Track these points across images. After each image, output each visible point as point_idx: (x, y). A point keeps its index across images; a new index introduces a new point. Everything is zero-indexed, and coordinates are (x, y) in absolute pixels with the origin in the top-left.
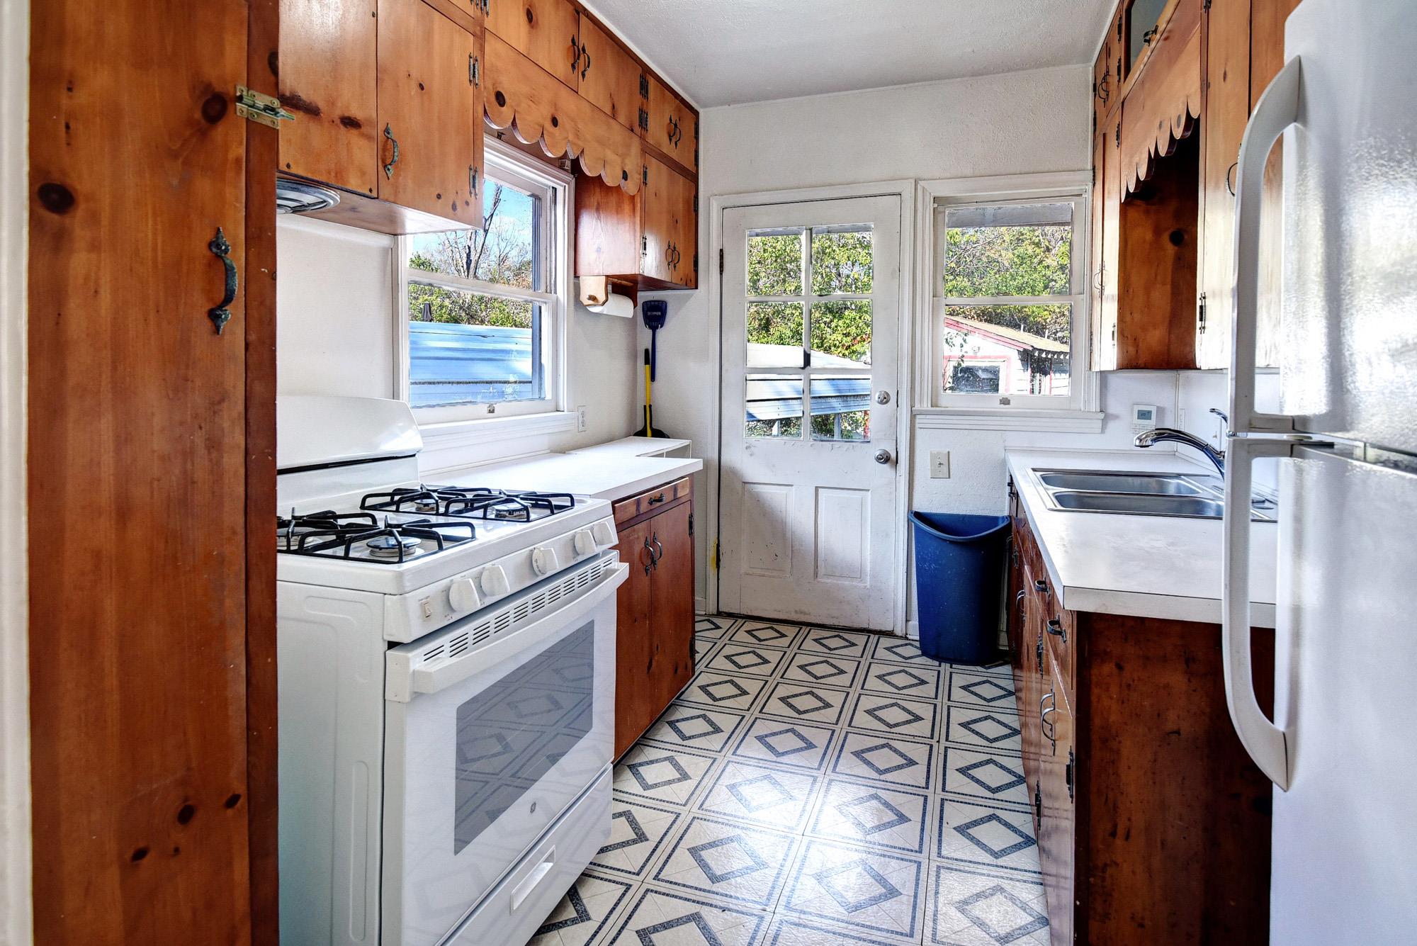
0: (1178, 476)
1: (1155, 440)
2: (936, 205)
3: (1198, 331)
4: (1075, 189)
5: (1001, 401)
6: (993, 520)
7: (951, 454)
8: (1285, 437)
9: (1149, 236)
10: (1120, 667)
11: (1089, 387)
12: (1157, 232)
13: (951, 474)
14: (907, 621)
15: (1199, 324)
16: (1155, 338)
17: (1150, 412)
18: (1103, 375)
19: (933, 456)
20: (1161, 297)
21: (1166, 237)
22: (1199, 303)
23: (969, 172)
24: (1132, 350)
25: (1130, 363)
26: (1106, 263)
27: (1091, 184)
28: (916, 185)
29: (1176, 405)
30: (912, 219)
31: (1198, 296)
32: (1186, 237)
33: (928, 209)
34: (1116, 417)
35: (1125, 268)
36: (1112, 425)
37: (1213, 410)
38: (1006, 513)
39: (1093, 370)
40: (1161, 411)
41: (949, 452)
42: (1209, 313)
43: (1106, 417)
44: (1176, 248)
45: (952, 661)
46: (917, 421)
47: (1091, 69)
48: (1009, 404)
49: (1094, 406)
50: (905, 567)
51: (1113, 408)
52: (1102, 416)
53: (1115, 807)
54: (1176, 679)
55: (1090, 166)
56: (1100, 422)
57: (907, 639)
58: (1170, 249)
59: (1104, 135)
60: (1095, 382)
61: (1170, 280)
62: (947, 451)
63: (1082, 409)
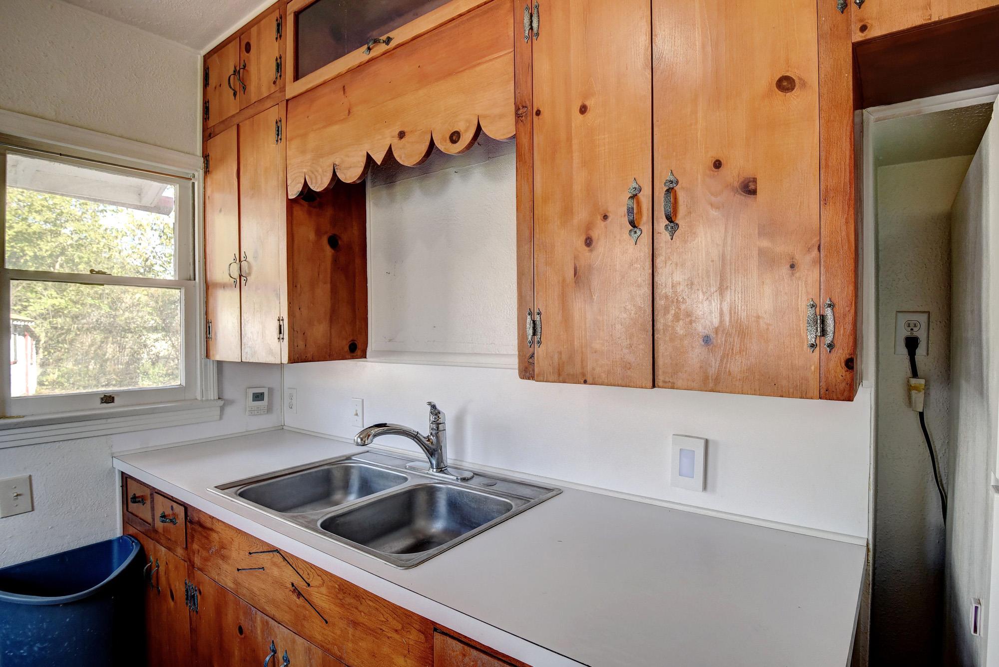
5: (102, 399)
7: (33, 478)
9: (311, 235)
11: (206, 375)
13: (35, 504)
16: (319, 333)
17: (262, 394)
21: (325, 240)
24: (301, 344)
25: (300, 356)
34: (233, 402)
35: (293, 263)
36: (229, 410)
38: (118, 533)
39: (212, 358)
40: (272, 391)
41: (30, 476)
43: (224, 403)
44: (333, 251)
47: (201, 57)
48: (113, 402)
49: (212, 394)
51: (228, 394)
52: (221, 403)
56: (219, 409)
58: (329, 251)
59: (238, 126)
60: (212, 370)
61: (329, 280)
62: (27, 475)
63: (199, 398)
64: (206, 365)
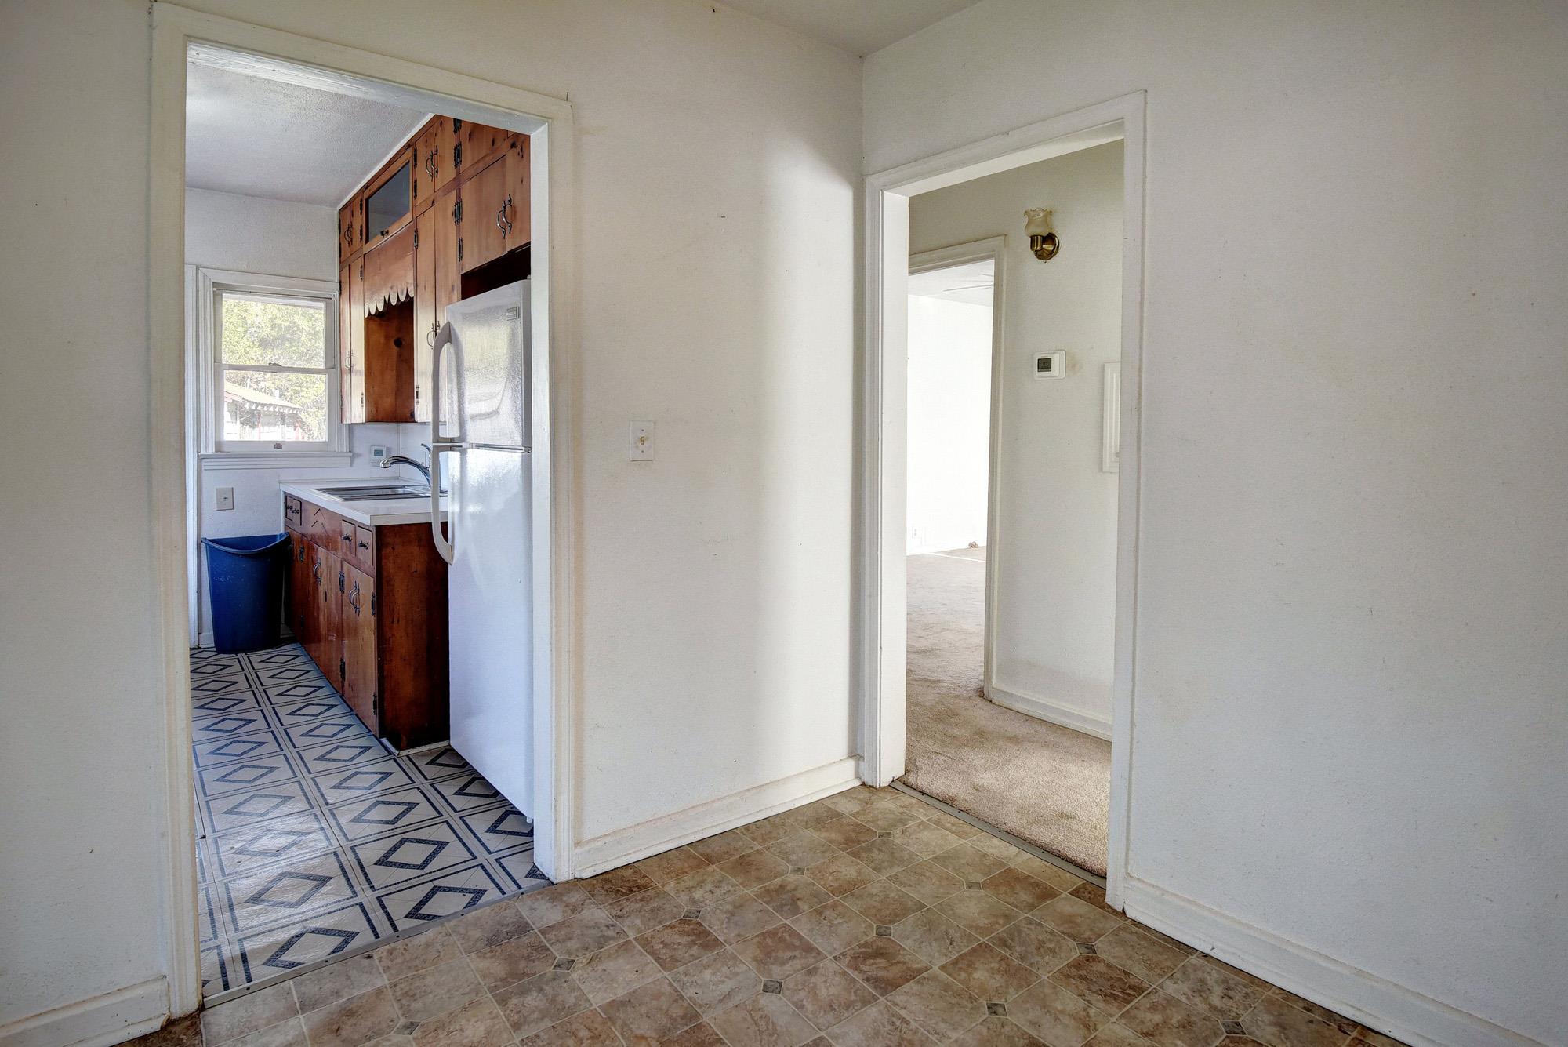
0: (404, 487)
1: (392, 463)
2: (215, 289)
3: (415, 404)
4: (327, 294)
5: (276, 446)
6: (274, 537)
7: (234, 489)
8: (449, 444)
9: (382, 340)
10: (393, 548)
11: (341, 435)
12: (387, 337)
13: (235, 505)
14: (199, 634)
15: (416, 400)
16: (388, 402)
17: (382, 451)
18: (351, 426)
19: (219, 492)
20: (390, 377)
21: (392, 343)
22: (415, 390)
23: (244, 267)
24: (374, 410)
25: (374, 417)
26: (354, 352)
27: (338, 293)
28: (197, 273)
29: (398, 445)
30: (194, 299)
31: (415, 387)
32: (403, 343)
33: (208, 293)
34: (359, 455)
35: (368, 357)
36: (357, 461)
37: (422, 445)
39: (345, 422)
40: (389, 449)
42: (420, 395)
43: (353, 455)
44: (398, 349)
45: (246, 650)
46: (203, 464)
47: (336, 213)
48: (281, 448)
49: (345, 448)
50: (196, 587)
51: (357, 450)
52: (351, 454)
53: (393, 610)
54: (415, 549)
55: (337, 280)
56: (350, 459)
57: (200, 648)
58: (395, 349)
59: (350, 265)
60: (345, 431)
61: (395, 368)
62: (231, 487)
63: (337, 450)
64: (341, 427)
